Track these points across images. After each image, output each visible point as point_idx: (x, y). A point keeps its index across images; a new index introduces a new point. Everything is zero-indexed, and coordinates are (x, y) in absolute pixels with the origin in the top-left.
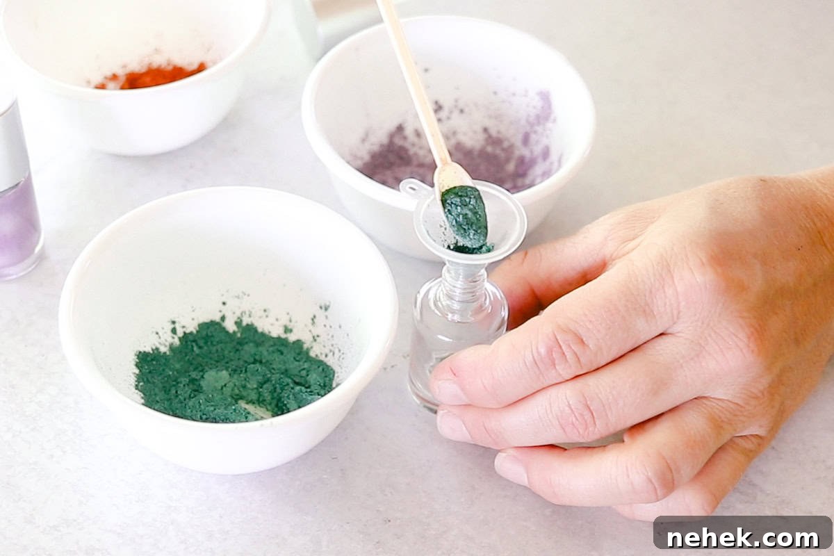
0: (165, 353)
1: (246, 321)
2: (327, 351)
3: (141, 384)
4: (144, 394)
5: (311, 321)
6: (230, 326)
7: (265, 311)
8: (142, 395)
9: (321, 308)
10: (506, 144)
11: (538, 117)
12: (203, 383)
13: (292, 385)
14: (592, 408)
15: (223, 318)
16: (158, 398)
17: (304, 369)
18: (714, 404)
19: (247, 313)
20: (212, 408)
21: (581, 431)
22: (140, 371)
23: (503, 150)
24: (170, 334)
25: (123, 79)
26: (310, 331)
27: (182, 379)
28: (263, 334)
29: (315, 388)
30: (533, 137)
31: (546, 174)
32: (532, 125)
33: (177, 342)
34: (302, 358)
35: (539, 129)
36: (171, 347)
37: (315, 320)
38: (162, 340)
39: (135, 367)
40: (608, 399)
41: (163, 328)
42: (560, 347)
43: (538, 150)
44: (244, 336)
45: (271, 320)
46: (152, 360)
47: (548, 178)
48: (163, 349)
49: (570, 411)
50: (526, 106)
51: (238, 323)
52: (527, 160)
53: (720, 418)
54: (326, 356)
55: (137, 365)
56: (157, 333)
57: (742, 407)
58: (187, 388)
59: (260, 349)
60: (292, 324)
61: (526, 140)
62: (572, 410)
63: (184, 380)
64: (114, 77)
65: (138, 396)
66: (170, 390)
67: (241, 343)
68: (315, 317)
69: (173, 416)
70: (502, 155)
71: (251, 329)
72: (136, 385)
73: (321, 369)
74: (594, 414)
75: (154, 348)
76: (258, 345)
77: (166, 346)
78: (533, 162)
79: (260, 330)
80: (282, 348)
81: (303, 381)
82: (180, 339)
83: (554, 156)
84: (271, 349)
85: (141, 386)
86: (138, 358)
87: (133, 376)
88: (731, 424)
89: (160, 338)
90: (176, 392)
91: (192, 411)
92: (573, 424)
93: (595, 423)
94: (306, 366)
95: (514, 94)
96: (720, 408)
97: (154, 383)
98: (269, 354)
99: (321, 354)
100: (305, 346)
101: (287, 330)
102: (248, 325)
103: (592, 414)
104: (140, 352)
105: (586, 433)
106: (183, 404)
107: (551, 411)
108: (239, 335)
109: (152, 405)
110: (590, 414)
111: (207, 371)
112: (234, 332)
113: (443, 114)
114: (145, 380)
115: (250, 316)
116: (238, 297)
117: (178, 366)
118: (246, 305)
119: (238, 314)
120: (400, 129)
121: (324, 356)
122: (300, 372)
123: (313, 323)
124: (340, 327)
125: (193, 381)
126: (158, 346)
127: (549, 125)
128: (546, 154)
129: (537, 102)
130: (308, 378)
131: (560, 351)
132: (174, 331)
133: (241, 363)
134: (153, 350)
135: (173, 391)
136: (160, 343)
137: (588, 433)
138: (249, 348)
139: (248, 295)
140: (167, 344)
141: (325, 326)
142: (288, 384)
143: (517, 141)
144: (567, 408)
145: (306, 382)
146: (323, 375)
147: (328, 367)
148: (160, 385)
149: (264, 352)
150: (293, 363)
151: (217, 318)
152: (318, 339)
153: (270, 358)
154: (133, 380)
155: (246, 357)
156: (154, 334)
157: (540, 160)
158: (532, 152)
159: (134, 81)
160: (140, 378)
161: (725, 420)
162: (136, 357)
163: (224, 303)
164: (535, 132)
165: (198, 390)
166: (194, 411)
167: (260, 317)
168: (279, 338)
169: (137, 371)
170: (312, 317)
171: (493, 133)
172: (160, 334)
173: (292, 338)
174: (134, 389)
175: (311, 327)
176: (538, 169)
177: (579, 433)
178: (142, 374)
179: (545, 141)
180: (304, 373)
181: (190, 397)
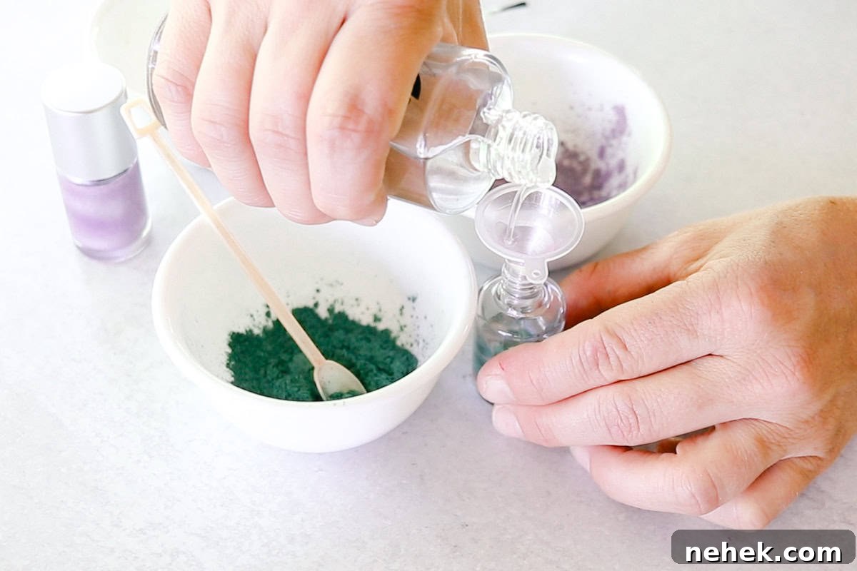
0: (258, 335)
1: (338, 309)
2: (412, 340)
3: (233, 363)
4: (234, 372)
5: (398, 312)
6: (323, 313)
7: (357, 300)
8: (233, 373)
9: (409, 299)
10: (582, 158)
11: (613, 131)
12: (291, 365)
13: (375, 371)
14: (637, 412)
15: (316, 305)
16: (247, 377)
17: (389, 357)
18: (763, 426)
19: (340, 301)
20: (296, 389)
21: (625, 434)
22: (233, 350)
23: (581, 163)
24: (264, 317)
26: (398, 321)
27: (272, 360)
28: (353, 322)
29: (396, 375)
30: (609, 151)
31: (623, 187)
32: (607, 138)
33: (270, 325)
34: (388, 347)
35: (614, 142)
36: (265, 330)
37: (404, 311)
38: (256, 323)
39: (228, 347)
40: (653, 406)
41: (258, 311)
42: (605, 348)
43: (613, 163)
44: (335, 323)
45: (362, 308)
46: (245, 340)
47: (624, 191)
48: (257, 331)
49: (617, 413)
50: (602, 120)
51: (331, 310)
52: (603, 173)
53: (768, 438)
54: (412, 345)
55: (230, 345)
56: (252, 316)
57: (792, 430)
58: (275, 369)
59: (350, 335)
60: (382, 313)
61: (602, 153)
62: (618, 412)
63: (273, 361)
65: (228, 375)
66: (259, 370)
67: (332, 329)
68: (403, 307)
69: (260, 394)
70: (578, 168)
71: (342, 317)
72: (228, 364)
73: (405, 357)
74: (639, 418)
75: (248, 329)
76: (348, 331)
77: (260, 328)
78: (608, 175)
79: (351, 318)
80: (369, 336)
81: (387, 369)
82: (274, 322)
83: (629, 169)
84: (360, 336)
85: (233, 365)
86: (232, 337)
87: (225, 354)
88: (780, 446)
89: (254, 320)
90: (266, 372)
91: (278, 391)
92: (618, 426)
93: (639, 427)
94: (391, 354)
95: (590, 109)
96: (769, 430)
97: (245, 363)
98: (357, 341)
99: (407, 343)
100: (393, 335)
101: (377, 319)
102: (339, 313)
103: (637, 418)
104: (234, 333)
105: (630, 436)
106: (271, 384)
107: (599, 411)
108: (330, 322)
109: (241, 384)
110: (635, 418)
111: (296, 354)
112: (326, 319)
114: (237, 358)
115: (342, 304)
116: (331, 285)
117: (269, 348)
118: (338, 294)
119: (331, 301)
121: (409, 345)
122: (385, 359)
123: (401, 314)
124: (426, 318)
125: (281, 363)
126: (253, 328)
127: (625, 139)
128: (621, 167)
129: (612, 116)
130: (392, 366)
131: (604, 352)
132: (268, 314)
133: (330, 347)
134: (246, 331)
135: (262, 372)
136: (254, 326)
137: (632, 437)
138: (340, 334)
139: (342, 284)
140: (261, 326)
141: (412, 316)
142: (372, 371)
143: (593, 154)
144: (614, 410)
145: (390, 368)
146: (406, 363)
147: (412, 356)
148: (251, 365)
149: (353, 339)
150: (379, 350)
151: (310, 304)
152: (405, 329)
153: (357, 344)
154: (225, 359)
155: (335, 342)
156: (249, 316)
157: (616, 173)
158: (607, 164)
160: (232, 357)
161: (773, 441)
162: (230, 337)
163: (318, 291)
164: (611, 146)
165: (286, 372)
166: (280, 392)
167: (352, 306)
168: (368, 327)
169: (229, 351)
170: (401, 307)
171: (570, 146)
172: (255, 317)
173: (381, 326)
174: (225, 368)
175: (399, 317)
176: (615, 181)
177: (623, 435)
178: (235, 353)
179: (620, 155)
180: (388, 360)
181: (278, 378)
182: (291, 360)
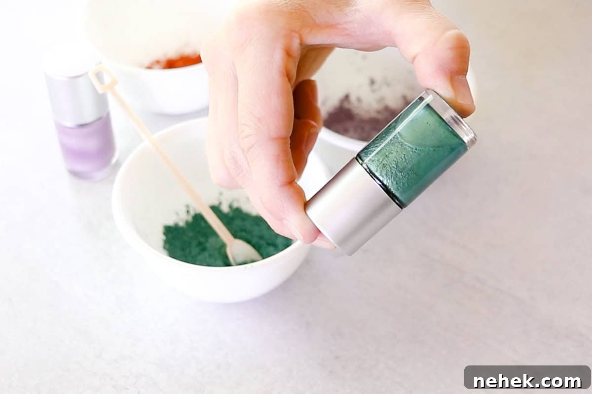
0: (182, 227)
1: (235, 205)
6: (225, 209)
12: (208, 245)
13: (266, 245)
15: (220, 203)
19: (236, 200)
20: (214, 260)
24: (185, 213)
25: (163, 64)
28: (246, 214)
29: (280, 247)
33: (190, 219)
36: (187, 223)
38: (180, 218)
39: (163, 235)
41: (181, 210)
44: (234, 215)
46: (174, 231)
48: (181, 224)
51: (230, 207)
55: (165, 234)
56: (177, 213)
58: (196, 249)
59: (245, 222)
63: (195, 243)
64: (158, 62)
67: (233, 219)
71: (239, 210)
72: (164, 247)
75: (176, 223)
76: (243, 220)
77: (183, 222)
79: (244, 211)
80: (259, 222)
82: (192, 217)
84: (252, 223)
85: (168, 247)
87: (162, 240)
89: (179, 216)
97: (175, 245)
98: (251, 226)
102: (236, 208)
104: (166, 225)
108: (231, 214)
109: (174, 257)
112: (229, 213)
113: (376, 86)
114: (170, 242)
115: (238, 201)
117: (191, 234)
118: (235, 195)
119: (230, 200)
120: (347, 97)
122: (272, 237)
125: (200, 244)
126: (178, 222)
130: (277, 241)
132: (188, 212)
134: (174, 224)
136: (179, 220)
138: (238, 222)
140: (184, 220)
142: (263, 245)
145: (275, 243)
148: (180, 246)
149: (248, 225)
151: (217, 203)
153: (251, 228)
156: (175, 214)
159: (171, 64)
160: (166, 242)
162: (164, 229)
163: (221, 194)
165: (204, 249)
167: (245, 203)
169: (165, 238)
172: (179, 214)
178: (168, 239)
180: (274, 237)
181: (199, 254)
182: (207, 241)
